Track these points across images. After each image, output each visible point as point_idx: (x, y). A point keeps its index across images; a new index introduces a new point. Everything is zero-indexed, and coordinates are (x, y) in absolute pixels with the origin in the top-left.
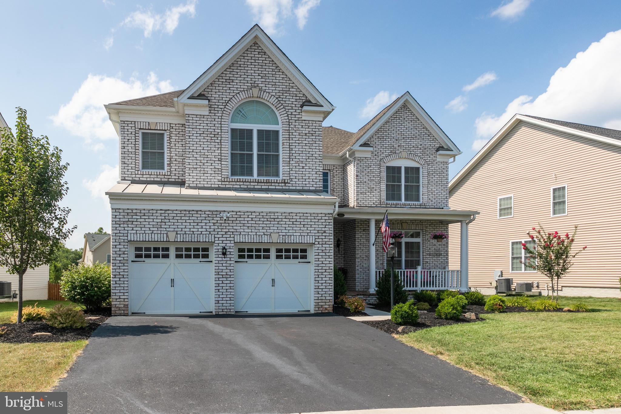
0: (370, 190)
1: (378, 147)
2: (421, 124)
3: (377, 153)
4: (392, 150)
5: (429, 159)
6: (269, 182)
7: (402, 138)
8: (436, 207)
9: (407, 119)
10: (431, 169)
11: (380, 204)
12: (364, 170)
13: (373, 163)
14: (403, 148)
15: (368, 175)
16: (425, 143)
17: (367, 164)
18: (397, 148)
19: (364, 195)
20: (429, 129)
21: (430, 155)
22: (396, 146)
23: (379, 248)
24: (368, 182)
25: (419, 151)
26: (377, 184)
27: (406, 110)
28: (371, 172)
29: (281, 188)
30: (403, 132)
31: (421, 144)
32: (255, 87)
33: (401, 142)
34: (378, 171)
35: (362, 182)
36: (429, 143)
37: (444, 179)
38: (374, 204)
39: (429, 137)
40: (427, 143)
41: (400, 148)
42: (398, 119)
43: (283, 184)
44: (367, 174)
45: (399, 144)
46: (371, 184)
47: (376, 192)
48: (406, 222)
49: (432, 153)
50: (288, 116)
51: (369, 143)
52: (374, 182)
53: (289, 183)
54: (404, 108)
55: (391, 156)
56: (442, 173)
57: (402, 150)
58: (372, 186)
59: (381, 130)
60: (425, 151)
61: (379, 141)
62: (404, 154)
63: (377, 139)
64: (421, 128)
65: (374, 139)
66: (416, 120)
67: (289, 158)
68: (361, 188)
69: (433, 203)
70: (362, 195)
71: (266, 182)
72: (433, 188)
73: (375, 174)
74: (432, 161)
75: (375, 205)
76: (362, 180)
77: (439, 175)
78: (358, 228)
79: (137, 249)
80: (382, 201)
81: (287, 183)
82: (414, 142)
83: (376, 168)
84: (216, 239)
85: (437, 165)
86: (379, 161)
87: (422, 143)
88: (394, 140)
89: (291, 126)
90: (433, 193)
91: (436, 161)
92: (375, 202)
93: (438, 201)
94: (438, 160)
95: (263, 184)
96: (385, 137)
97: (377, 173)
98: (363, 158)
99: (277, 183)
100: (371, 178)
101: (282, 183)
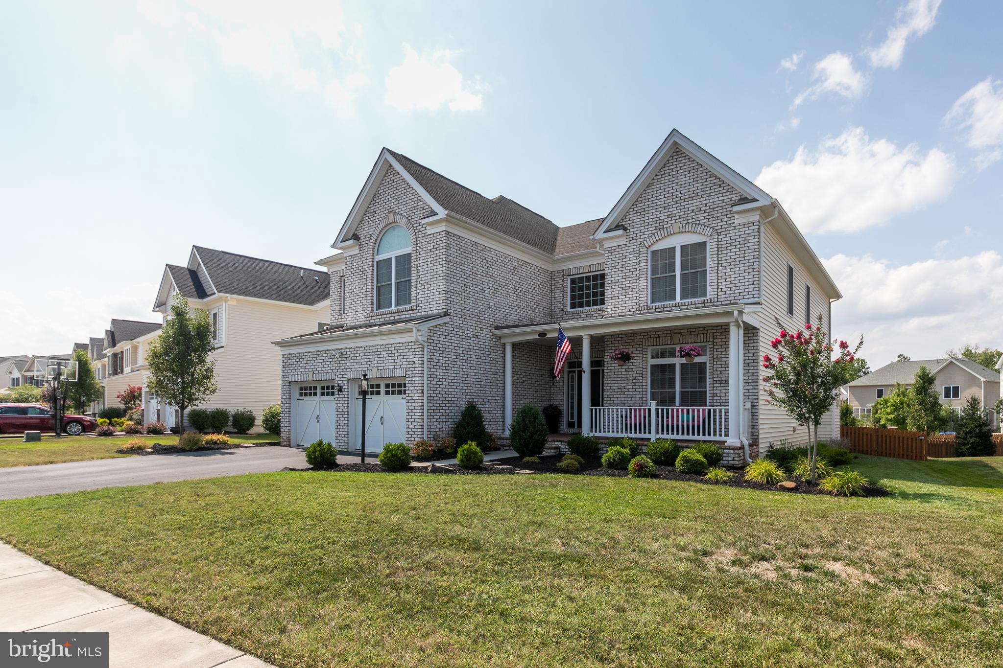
0: (624, 291)
1: (637, 226)
2: (706, 171)
3: (635, 235)
4: (658, 225)
5: (722, 224)
6: (400, 312)
7: (673, 203)
8: (732, 302)
9: (681, 171)
10: (723, 240)
11: (639, 310)
12: (616, 264)
13: (630, 251)
14: (675, 218)
15: (622, 271)
16: (714, 200)
17: (621, 255)
18: (666, 220)
19: (616, 300)
20: (719, 176)
21: (721, 217)
22: (664, 217)
23: (637, 375)
24: (622, 280)
25: (702, 215)
26: (635, 281)
27: (681, 157)
28: (627, 265)
29: (410, 316)
30: (676, 193)
31: (706, 204)
32: (391, 212)
33: (671, 210)
34: (636, 261)
35: (614, 281)
36: (720, 199)
37: (749, 251)
38: (630, 311)
39: (721, 189)
40: (717, 199)
41: (670, 219)
42: (667, 175)
43: (411, 312)
44: (620, 269)
45: (669, 213)
46: (627, 282)
47: (633, 293)
48: (679, 333)
49: (726, 213)
50: (415, 234)
51: (624, 223)
52: (630, 279)
53: (416, 309)
54: (677, 155)
55: (656, 234)
56: (746, 242)
57: (674, 221)
58: (627, 285)
59: (641, 199)
60: (713, 213)
61: (638, 217)
62: (676, 227)
63: (636, 215)
64: (706, 177)
65: (631, 216)
66: (697, 167)
67: (417, 282)
68: (612, 290)
69: (728, 295)
70: (614, 301)
71: (398, 312)
72: (729, 270)
73: (632, 267)
74: (727, 226)
75: (632, 313)
76: (613, 279)
77: (739, 246)
78: (607, 348)
79: (301, 389)
80: (642, 305)
81: (414, 309)
82: (695, 204)
83: (633, 258)
84: (336, 377)
85: (735, 231)
86: (638, 246)
87: (708, 201)
88: (660, 209)
89: (419, 245)
90: (728, 280)
91: (734, 225)
92: (631, 307)
93: (736, 291)
94: (737, 222)
95: (396, 315)
96: (648, 209)
97: (635, 264)
98: (614, 248)
99: (406, 311)
100: (627, 274)
101: (410, 310)
